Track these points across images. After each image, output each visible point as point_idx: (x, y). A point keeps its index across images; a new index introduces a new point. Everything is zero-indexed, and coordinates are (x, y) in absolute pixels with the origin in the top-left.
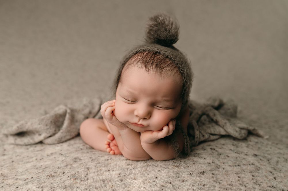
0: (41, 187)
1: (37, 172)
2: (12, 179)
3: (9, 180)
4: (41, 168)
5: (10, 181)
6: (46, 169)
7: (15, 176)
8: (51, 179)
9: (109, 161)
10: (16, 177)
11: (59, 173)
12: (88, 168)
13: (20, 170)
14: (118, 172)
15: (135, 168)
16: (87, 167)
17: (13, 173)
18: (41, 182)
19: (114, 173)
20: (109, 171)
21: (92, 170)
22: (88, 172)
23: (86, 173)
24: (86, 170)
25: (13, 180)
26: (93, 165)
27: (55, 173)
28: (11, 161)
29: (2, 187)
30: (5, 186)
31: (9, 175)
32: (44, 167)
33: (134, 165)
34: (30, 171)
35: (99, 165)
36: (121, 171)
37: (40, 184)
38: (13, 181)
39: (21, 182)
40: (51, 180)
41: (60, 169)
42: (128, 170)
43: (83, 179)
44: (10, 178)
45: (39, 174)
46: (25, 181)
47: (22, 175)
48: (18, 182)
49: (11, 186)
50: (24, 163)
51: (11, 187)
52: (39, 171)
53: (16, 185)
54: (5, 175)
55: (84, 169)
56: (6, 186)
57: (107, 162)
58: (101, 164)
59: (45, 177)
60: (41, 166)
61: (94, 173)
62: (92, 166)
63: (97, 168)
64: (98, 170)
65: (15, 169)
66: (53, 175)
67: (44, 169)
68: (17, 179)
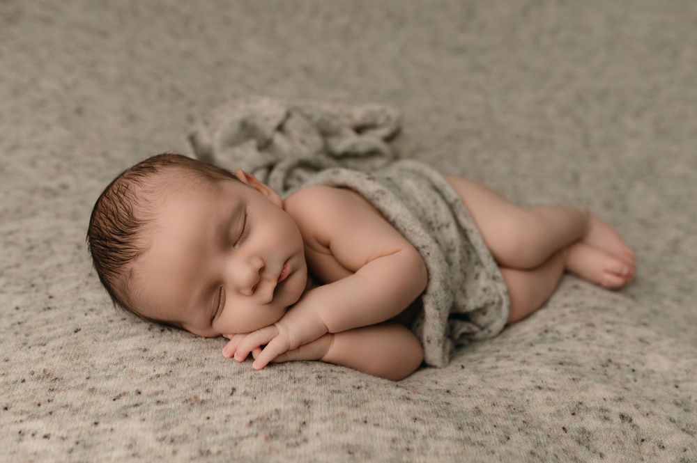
0: (168, 439)
1: (152, 374)
2: (77, 388)
3: (69, 392)
4: (163, 361)
5: (73, 397)
6: (177, 366)
7: (88, 378)
8: (196, 411)
9: (364, 391)
10: (90, 384)
11: (218, 392)
12: (306, 403)
13: (100, 361)
14: (390, 434)
15: (433, 434)
16: (307, 397)
17: (81, 367)
18: (167, 420)
19: (380, 432)
20: (366, 422)
21: (319, 408)
22: (307, 416)
23: (300, 418)
24: (301, 406)
25: (80, 393)
26: (321, 394)
27: (208, 391)
28: (70, 328)
29: (51, 413)
30: (58, 412)
31: (66, 375)
32: (173, 359)
33: (432, 426)
34: (131, 366)
35: (337, 397)
36: (397, 434)
37: (165, 427)
38: (82, 397)
39: (106, 405)
40: (196, 417)
41: (222, 381)
42: (417, 435)
43: (292, 440)
44: (72, 384)
45: (158, 384)
46: (117, 401)
47: (108, 378)
48: (97, 402)
49: (76, 411)
50: (112, 339)
51: (77, 417)
52: (158, 372)
53: (92, 410)
54: (56, 374)
55: (295, 405)
56: (62, 411)
57: (357, 393)
58: (343, 396)
59: (179, 403)
60: (163, 355)
61: (324, 420)
62: (318, 396)
63: (334, 405)
64: (335, 414)
65: (85, 355)
66: (201, 398)
67: (173, 364)
68: (92, 390)
